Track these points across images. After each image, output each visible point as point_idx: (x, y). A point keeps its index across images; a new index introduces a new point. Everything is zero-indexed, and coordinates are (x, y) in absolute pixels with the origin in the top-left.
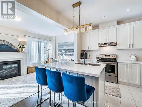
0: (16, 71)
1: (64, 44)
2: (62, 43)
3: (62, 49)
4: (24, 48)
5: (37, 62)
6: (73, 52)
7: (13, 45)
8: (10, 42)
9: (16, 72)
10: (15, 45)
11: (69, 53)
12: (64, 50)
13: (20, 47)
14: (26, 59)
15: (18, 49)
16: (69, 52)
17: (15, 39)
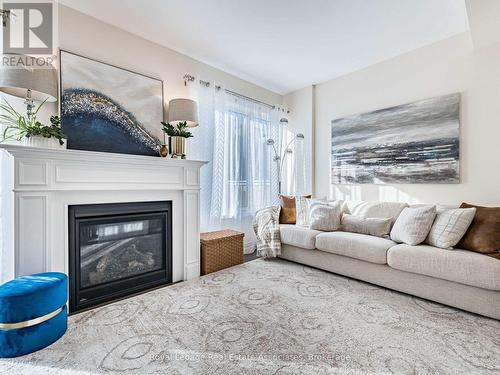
0: (154, 257)
1: (376, 117)
2: (363, 115)
3: (359, 145)
4: (188, 135)
5: (233, 212)
6: (457, 156)
7: (136, 123)
8: (127, 105)
9: (151, 262)
10: (148, 121)
11: (419, 168)
12: (372, 150)
13: (170, 131)
14: (197, 195)
15: (157, 141)
16: (421, 159)
17: (147, 93)
